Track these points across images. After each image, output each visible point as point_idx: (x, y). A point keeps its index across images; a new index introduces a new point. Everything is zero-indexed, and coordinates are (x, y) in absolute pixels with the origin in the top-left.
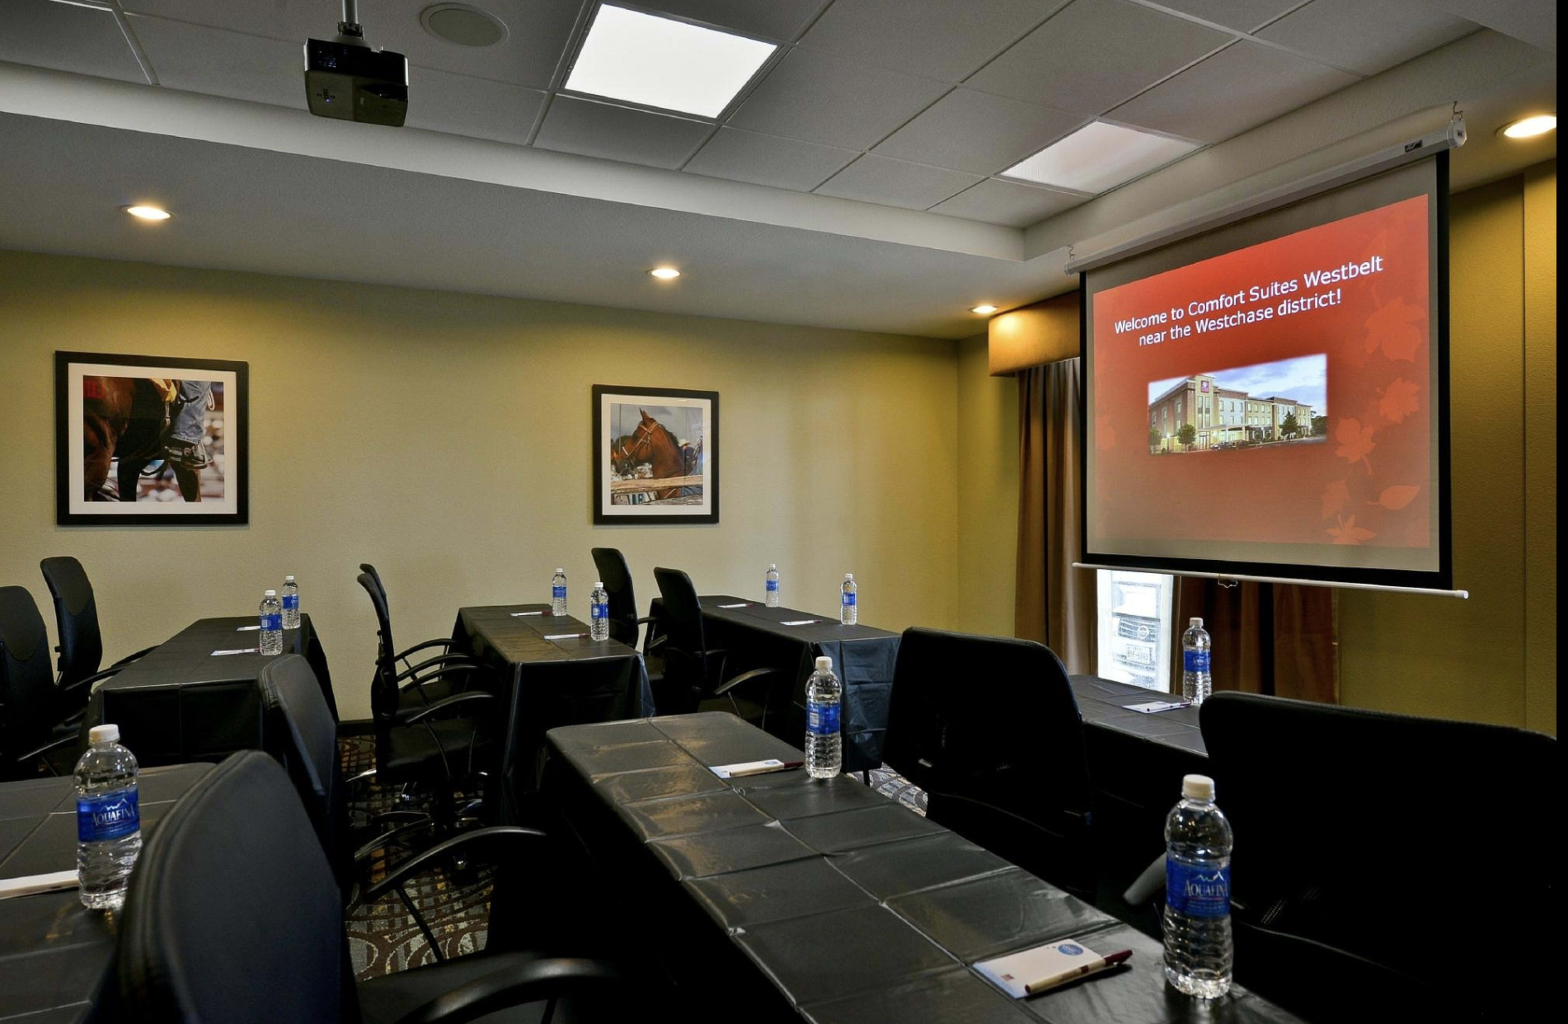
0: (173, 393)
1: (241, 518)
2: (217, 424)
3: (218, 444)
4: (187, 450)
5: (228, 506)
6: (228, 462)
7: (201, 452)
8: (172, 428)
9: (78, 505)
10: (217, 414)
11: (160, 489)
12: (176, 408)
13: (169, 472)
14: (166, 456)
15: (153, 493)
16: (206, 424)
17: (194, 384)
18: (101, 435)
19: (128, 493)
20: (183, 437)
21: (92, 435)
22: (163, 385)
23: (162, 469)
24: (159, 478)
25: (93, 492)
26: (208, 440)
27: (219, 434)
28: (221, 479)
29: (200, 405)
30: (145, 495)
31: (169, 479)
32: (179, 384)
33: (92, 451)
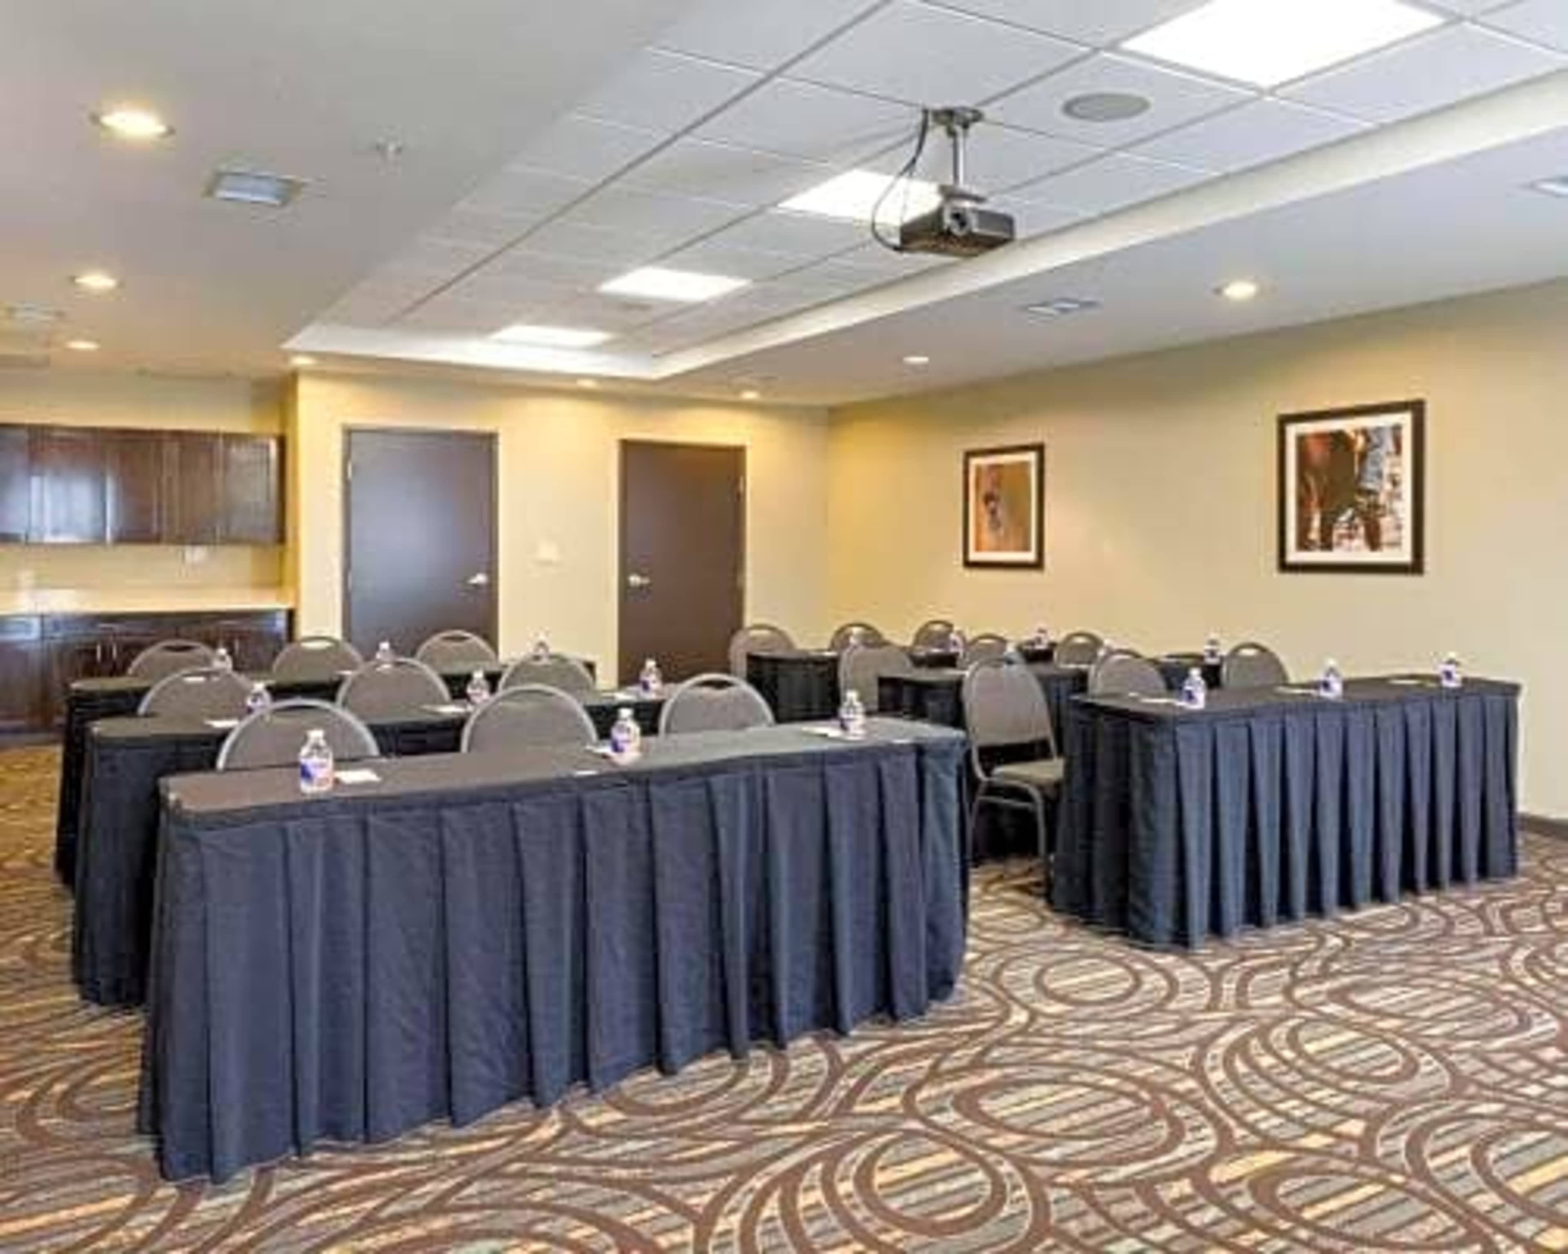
0: (1360, 441)
1: (1416, 567)
2: (1397, 470)
3: (1397, 490)
4: (1372, 498)
5: (1405, 556)
6: (1404, 508)
7: (1382, 499)
8: (1360, 478)
9: (1294, 556)
10: (1395, 459)
11: (1351, 537)
12: (1363, 456)
13: (1357, 521)
14: (1354, 504)
15: (1346, 542)
16: (1386, 471)
17: (1378, 430)
18: (1308, 488)
19: (1327, 545)
20: (1370, 486)
21: (1303, 491)
22: (1352, 435)
23: (1352, 518)
24: (1349, 528)
25: (1304, 544)
26: (1388, 486)
27: (1397, 478)
28: (1399, 527)
29: (1382, 451)
30: (1339, 544)
31: (1356, 528)
32: (1365, 432)
33: (1302, 503)
